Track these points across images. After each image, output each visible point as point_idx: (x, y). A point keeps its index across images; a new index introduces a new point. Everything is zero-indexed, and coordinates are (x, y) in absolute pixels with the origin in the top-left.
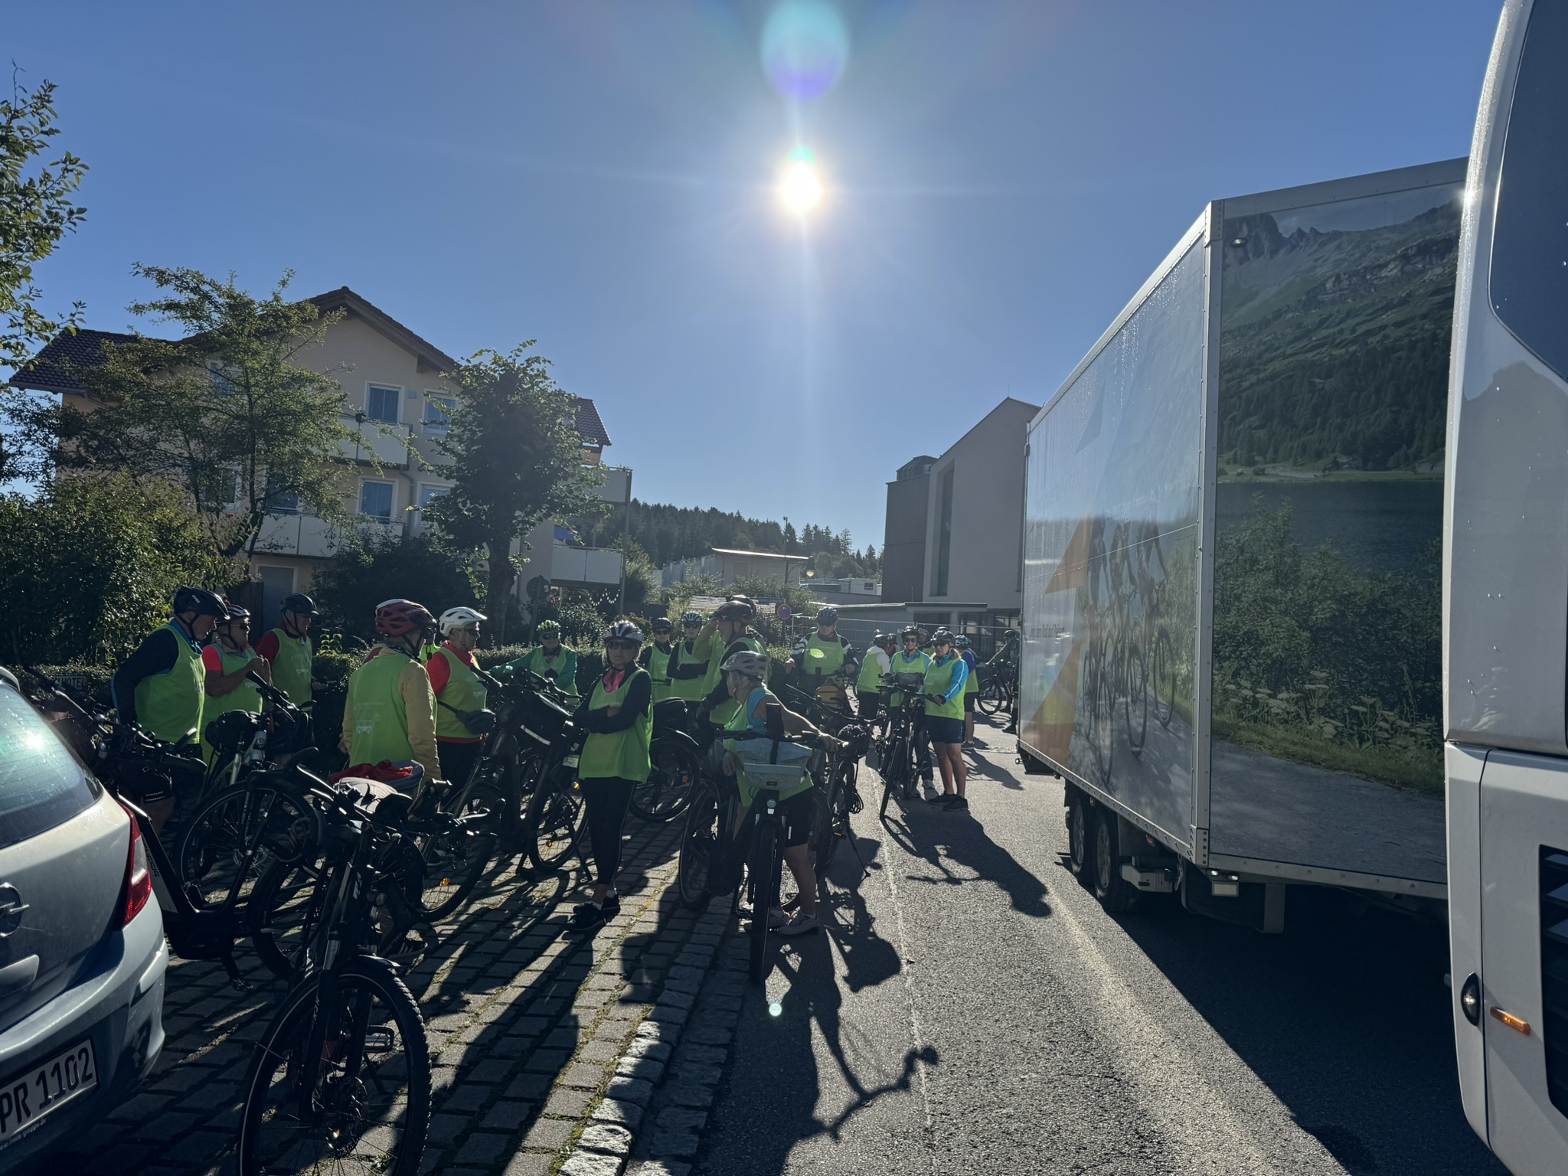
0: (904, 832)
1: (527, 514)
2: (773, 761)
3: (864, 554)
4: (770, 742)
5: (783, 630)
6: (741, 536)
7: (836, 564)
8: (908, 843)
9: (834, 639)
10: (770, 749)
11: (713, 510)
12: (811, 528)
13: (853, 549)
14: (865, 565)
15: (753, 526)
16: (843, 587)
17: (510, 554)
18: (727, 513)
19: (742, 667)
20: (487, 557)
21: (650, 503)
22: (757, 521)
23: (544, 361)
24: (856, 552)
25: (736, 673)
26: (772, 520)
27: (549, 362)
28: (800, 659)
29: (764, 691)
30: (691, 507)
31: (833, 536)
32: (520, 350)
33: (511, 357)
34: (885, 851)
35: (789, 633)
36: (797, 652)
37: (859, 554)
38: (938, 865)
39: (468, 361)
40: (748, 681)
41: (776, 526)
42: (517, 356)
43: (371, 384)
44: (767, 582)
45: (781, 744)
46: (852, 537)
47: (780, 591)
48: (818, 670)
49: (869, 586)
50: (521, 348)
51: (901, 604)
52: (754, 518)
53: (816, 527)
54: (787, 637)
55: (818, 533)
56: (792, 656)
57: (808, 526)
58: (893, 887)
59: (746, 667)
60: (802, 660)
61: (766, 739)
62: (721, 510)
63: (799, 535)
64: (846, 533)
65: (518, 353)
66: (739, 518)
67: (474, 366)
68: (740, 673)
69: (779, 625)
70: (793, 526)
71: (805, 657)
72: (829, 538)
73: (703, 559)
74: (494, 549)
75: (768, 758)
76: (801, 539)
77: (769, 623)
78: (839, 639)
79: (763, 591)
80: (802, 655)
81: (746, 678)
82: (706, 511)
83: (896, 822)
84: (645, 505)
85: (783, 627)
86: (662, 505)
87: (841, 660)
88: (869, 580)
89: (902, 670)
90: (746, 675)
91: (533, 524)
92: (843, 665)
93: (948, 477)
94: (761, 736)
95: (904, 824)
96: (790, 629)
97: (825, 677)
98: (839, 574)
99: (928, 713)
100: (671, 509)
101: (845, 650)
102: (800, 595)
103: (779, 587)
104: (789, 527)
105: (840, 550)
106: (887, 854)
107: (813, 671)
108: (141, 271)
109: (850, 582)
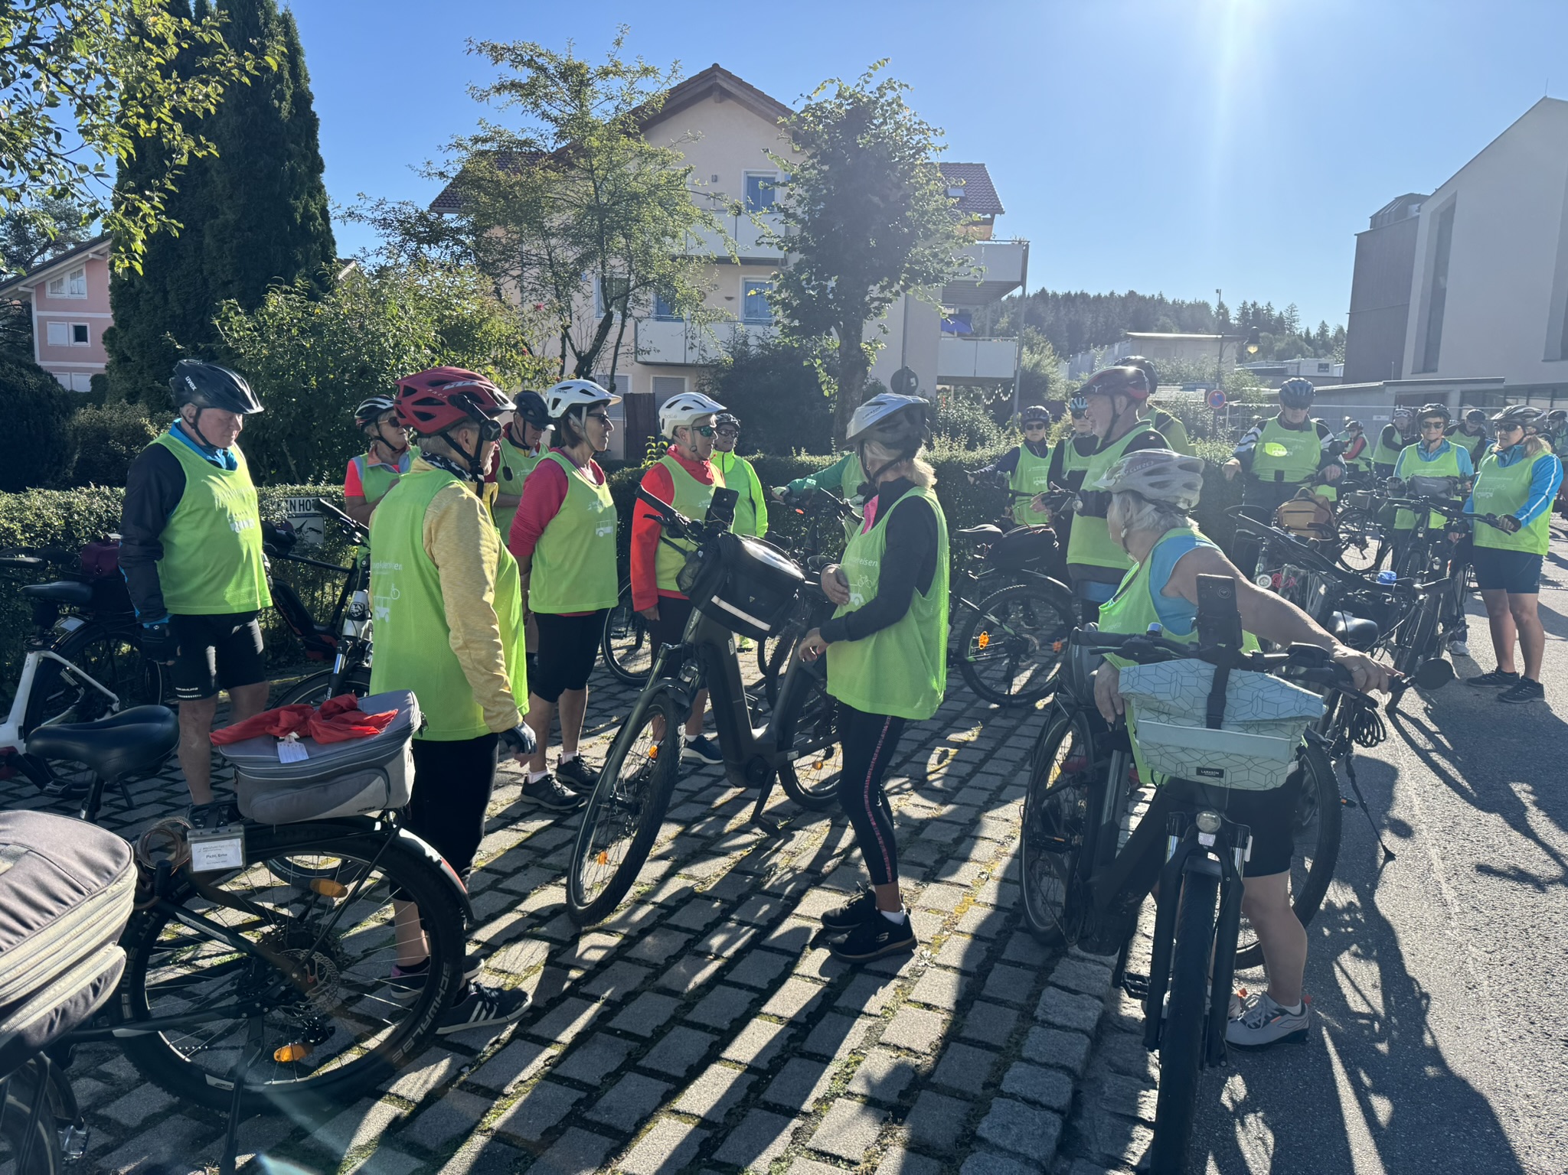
0: (1440, 748)
1: (883, 289)
2: (1215, 719)
3: (1314, 332)
4: (1208, 670)
5: (1215, 421)
6: (1163, 319)
7: (1279, 346)
8: (1453, 772)
9: (1304, 427)
10: (1207, 687)
11: (1132, 293)
12: (1249, 305)
13: (1300, 328)
14: (1320, 344)
15: (1178, 308)
16: (1289, 370)
17: (863, 340)
18: (1148, 295)
19: (1142, 484)
20: (837, 345)
21: (1060, 292)
22: (1183, 302)
23: (901, 85)
24: (1304, 330)
25: (1130, 498)
26: (1200, 299)
27: (907, 86)
28: (1247, 458)
29: (1193, 538)
30: (1105, 293)
31: (1276, 313)
32: (870, 76)
33: (858, 85)
34: (1412, 793)
35: (1223, 426)
36: (1244, 449)
37: (1308, 333)
38: (1529, 833)
39: (809, 97)
40: (1156, 516)
41: (1205, 306)
42: (867, 82)
43: (747, 173)
44: (1194, 365)
45: (1236, 675)
46: (1300, 314)
47: (1211, 375)
48: (1279, 475)
49: (1324, 367)
50: (871, 71)
51: (1377, 384)
52: (1179, 298)
53: (1254, 305)
54: (1220, 431)
55: (1257, 312)
56: (1236, 455)
57: (1245, 303)
58: (1449, 895)
59: (1152, 485)
60: (1252, 460)
61: (1195, 662)
62: (1140, 293)
63: (1234, 315)
64: (1292, 309)
65: (868, 79)
66: (1161, 300)
67: (817, 104)
68: (1138, 497)
69: (1209, 417)
70: (1226, 304)
71: (1257, 455)
72: (1271, 316)
73: (1117, 346)
74: (844, 335)
75: (1201, 712)
76: (1235, 319)
77: (1196, 413)
78: (1314, 427)
79: (1188, 376)
80: (1252, 452)
81: (1150, 507)
82: (1123, 295)
83: (1416, 722)
84: (1055, 295)
85: (1215, 418)
86: (1073, 293)
87: (1316, 458)
88: (1323, 361)
89: (1419, 472)
90: (1151, 501)
91: (890, 301)
92: (1320, 467)
93: (1446, 217)
94: (1182, 652)
95: (1433, 728)
96: (1224, 420)
97: (1294, 487)
98: (1281, 356)
99: (1478, 543)
100: (1084, 296)
101: (1324, 443)
102: (1237, 379)
103: (1210, 370)
104: (1221, 306)
105: (1284, 329)
106: (1417, 801)
107: (1271, 478)
108: (473, 47)
109: (1299, 363)
